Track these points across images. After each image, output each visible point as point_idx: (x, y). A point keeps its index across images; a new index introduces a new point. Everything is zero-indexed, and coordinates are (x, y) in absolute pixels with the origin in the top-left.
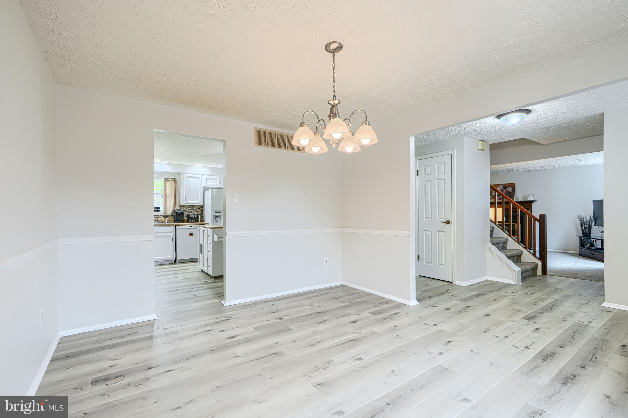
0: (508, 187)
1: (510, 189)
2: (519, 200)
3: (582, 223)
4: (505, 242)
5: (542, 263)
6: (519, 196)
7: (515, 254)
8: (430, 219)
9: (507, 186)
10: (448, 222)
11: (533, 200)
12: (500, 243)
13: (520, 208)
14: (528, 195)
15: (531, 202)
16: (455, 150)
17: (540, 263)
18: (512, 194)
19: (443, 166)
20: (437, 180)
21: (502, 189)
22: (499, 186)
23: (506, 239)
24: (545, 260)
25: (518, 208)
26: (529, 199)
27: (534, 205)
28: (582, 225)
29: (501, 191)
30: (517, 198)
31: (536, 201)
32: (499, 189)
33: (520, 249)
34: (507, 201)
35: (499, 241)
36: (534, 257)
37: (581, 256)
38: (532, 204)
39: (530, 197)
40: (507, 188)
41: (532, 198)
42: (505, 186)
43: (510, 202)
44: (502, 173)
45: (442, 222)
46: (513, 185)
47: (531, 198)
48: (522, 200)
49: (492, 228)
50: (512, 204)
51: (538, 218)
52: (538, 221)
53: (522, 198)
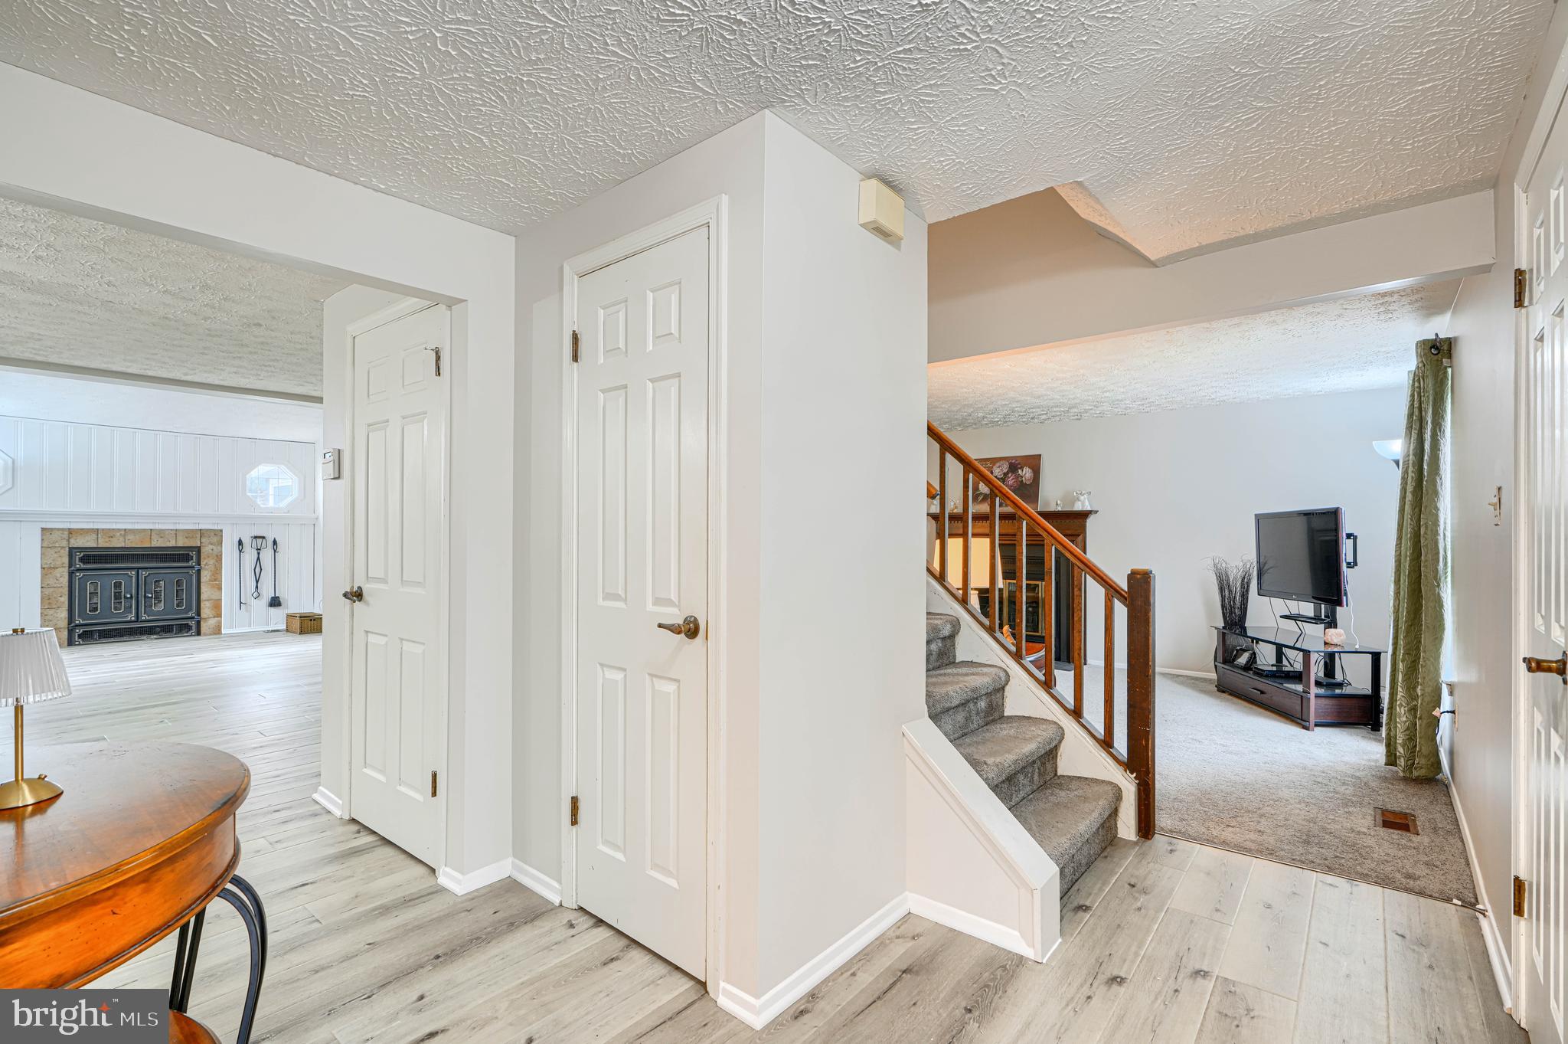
0: (1022, 468)
1: (1026, 473)
2: (1052, 508)
3: (1223, 585)
4: (998, 686)
5: (1138, 784)
6: (1053, 495)
7: (1032, 754)
8: (620, 605)
9: (1019, 464)
10: (691, 629)
11: (1089, 509)
12: (975, 700)
13: (1053, 541)
14: (1075, 494)
15: (1084, 515)
16: (725, 198)
17: (1128, 786)
18: (1030, 491)
19: (674, 298)
20: (650, 385)
21: (1005, 474)
22: (998, 464)
23: (1002, 675)
24: (1147, 772)
25: (1048, 540)
26: (1078, 507)
27: (1091, 523)
28: (1221, 590)
29: (1003, 480)
30: (1047, 504)
31: (1097, 512)
32: (997, 471)
33: (1055, 720)
34: (1009, 509)
35: (973, 691)
36: (1104, 754)
37: (1224, 692)
38: (1086, 522)
39: (1082, 498)
40: (1020, 471)
41: (1087, 503)
42: (1014, 465)
43: (1020, 513)
44: (1005, 420)
45: (660, 626)
46: (1034, 462)
47: (1083, 506)
48: (1060, 509)
49: (951, 623)
50: (1024, 523)
51: (1125, 587)
52: (1123, 599)
53: (1059, 502)
